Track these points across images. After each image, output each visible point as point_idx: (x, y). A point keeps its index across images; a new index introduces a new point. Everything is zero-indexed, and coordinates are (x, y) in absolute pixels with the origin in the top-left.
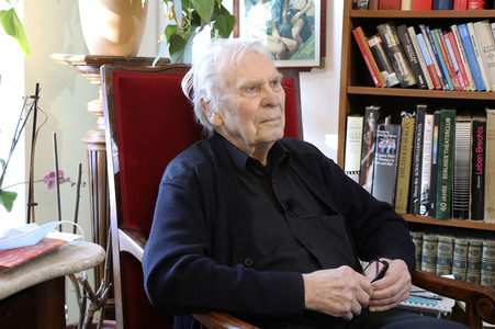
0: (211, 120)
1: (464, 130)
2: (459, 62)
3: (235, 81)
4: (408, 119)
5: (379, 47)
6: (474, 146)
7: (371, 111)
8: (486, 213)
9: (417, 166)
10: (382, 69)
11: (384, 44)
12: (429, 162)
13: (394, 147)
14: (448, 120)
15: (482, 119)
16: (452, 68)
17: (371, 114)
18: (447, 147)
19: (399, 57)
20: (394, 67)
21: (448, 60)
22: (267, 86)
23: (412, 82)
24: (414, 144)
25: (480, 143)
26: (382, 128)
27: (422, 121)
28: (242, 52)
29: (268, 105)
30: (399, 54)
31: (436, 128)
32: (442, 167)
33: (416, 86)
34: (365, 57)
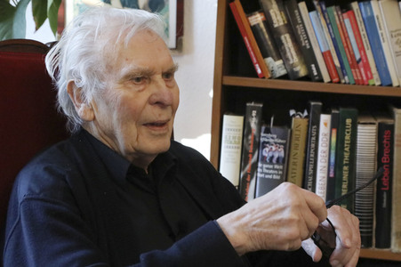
0: (80, 111)
1: (366, 135)
2: (362, 49)
3: (119, 66)
4: (299, 120)
5: (262, 25)
6: (380, 155)
7: (254, 108)
8: (394, 240)
9: (311, 179)
10: (265, 55)
11: (268, 22)
12: (325, 175)
13: (282, 154)
14: (349, 121)
15: (389, 122)
16: (353, 56)
17: (254, 113)
18: (347, 155)
19: (287, 40)
20: (280, 53)
21: (348, 46)
22: (158, 78)
23: (302, 71)
24: (306, 151)
25: (386, 152)
26: (268, 131)
27: (316, 122)
28: (133, 30)
29: (157, 103)
30: (287, 36)
31: (334, 131)
32: (341, 181)
33: (308, 78)
34: (246, 38)
